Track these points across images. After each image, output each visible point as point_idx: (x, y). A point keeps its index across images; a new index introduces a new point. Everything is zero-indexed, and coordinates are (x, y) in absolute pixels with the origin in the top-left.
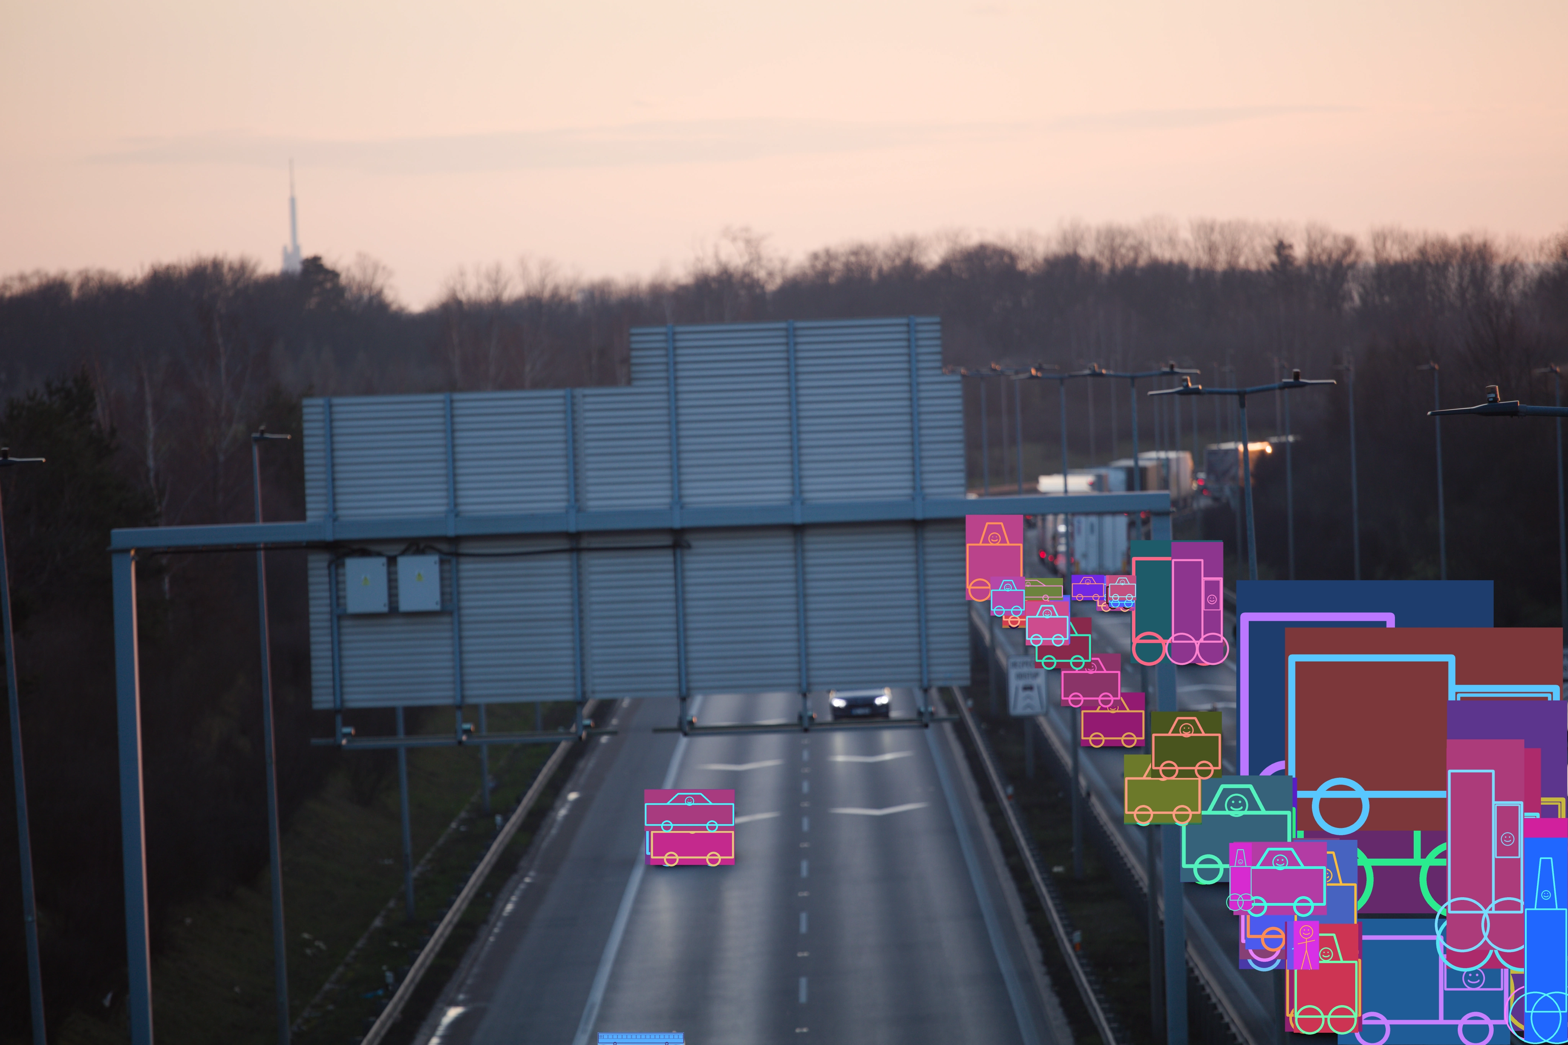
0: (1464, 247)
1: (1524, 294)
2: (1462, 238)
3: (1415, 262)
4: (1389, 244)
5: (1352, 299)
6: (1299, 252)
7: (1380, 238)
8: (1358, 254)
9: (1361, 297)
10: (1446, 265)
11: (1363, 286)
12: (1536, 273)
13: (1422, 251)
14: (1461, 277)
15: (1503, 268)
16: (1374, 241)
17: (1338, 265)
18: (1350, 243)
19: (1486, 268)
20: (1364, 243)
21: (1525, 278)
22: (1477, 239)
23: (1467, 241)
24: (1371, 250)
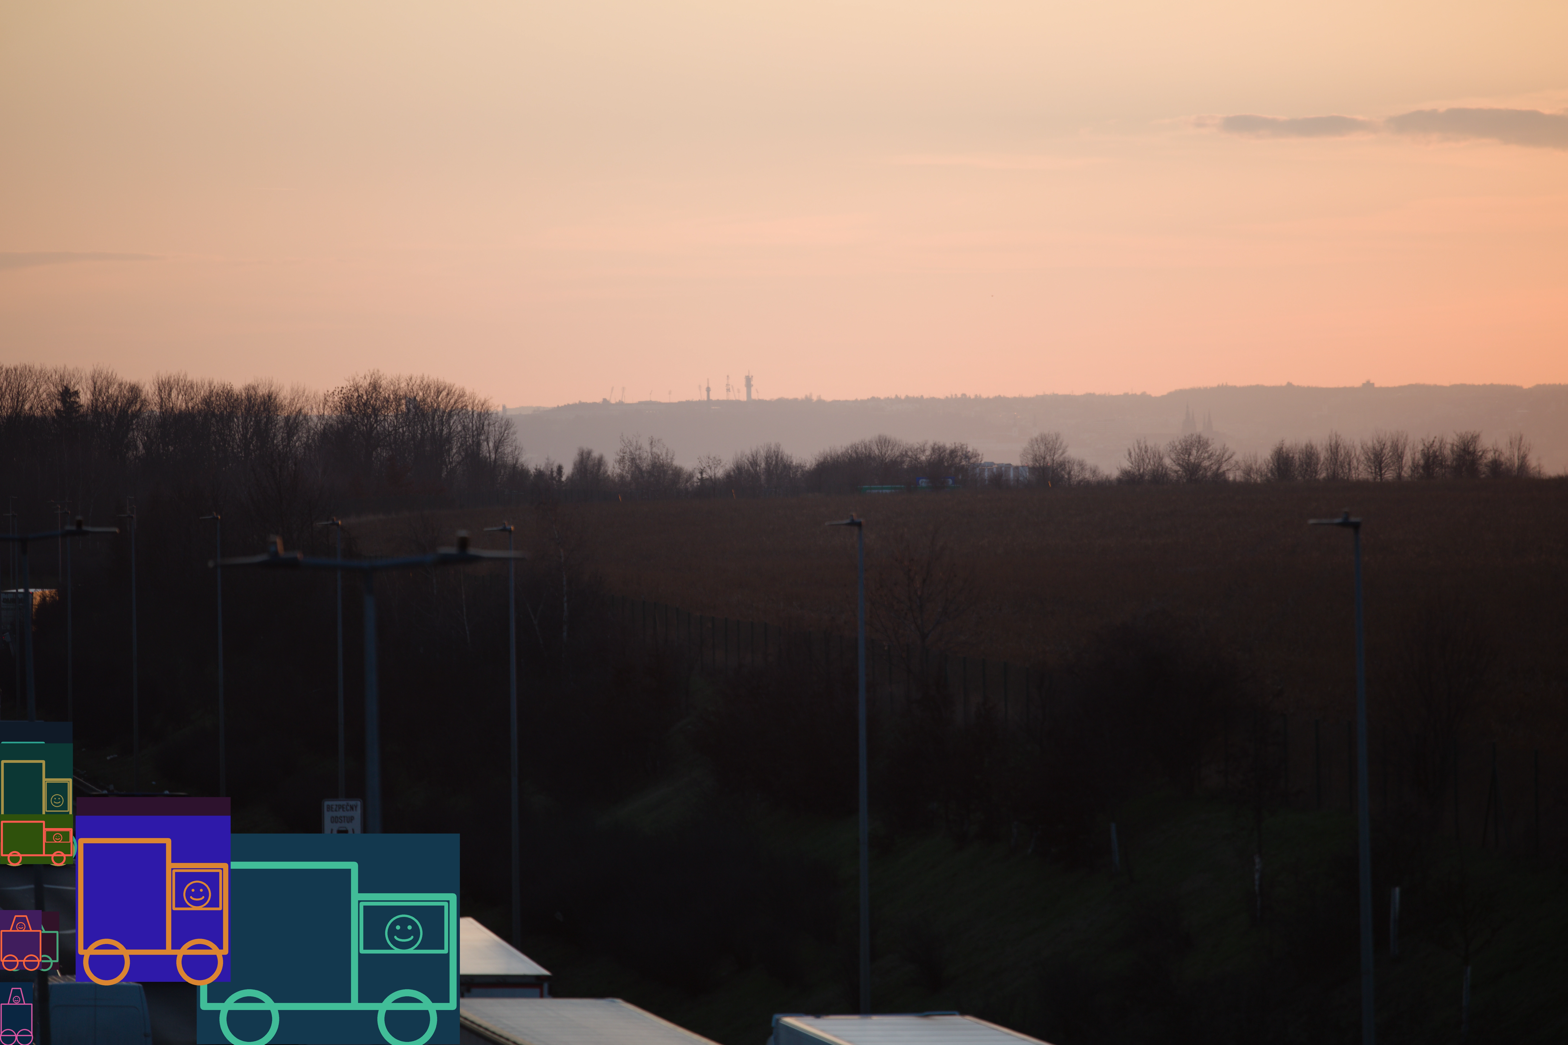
0: (249, 398)
1: (307, 446)
2: (247, 389)
3: (199, 412)
4: (174, 394)
5: (136, 448)
6: (85, 398)
7: (165, 387)
8: (144, 402)
9: (144, 448)
10: (231, 415)
11: (147, 435)
12: (320, 427)
13: (207, 401)
14: (245, 428)
15: (287, 419)
16: (160, 390)
17: (124, 412)
18: (135, 391)
19: (270, 420)
20: (149, 390)
21: (308, 431)
22: (262, 391)
23: (252, 392)
24: (157, 399)
